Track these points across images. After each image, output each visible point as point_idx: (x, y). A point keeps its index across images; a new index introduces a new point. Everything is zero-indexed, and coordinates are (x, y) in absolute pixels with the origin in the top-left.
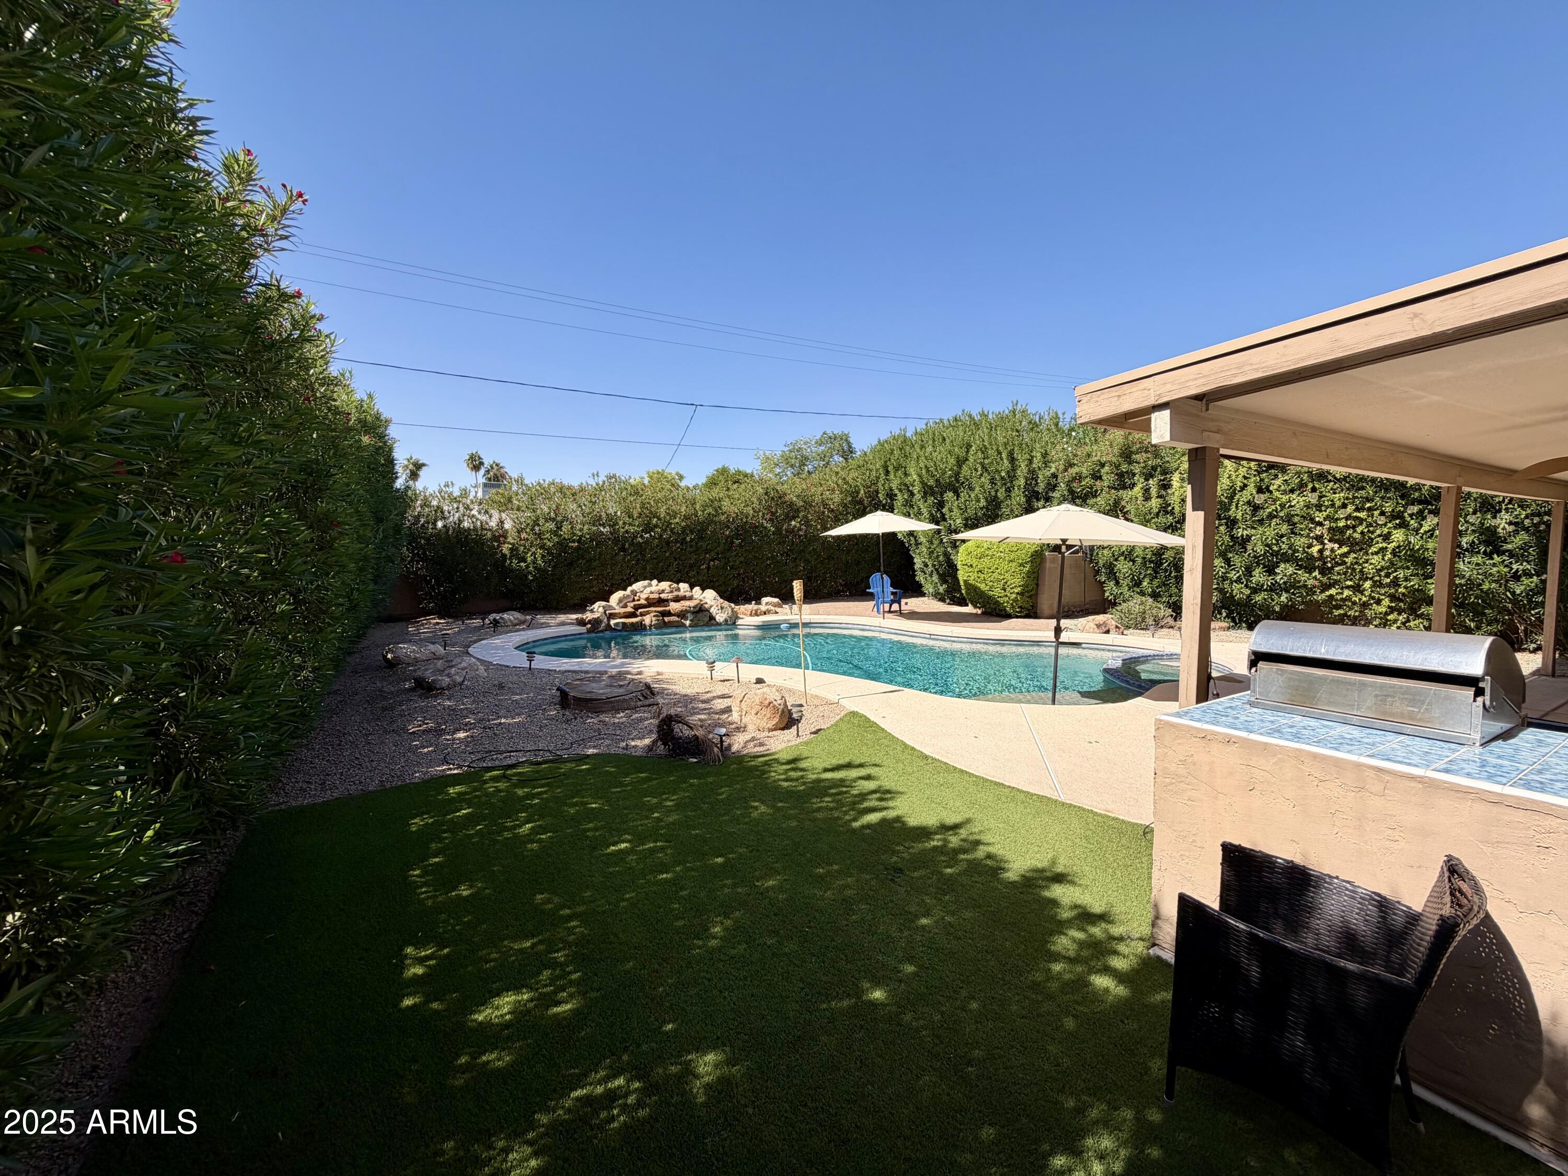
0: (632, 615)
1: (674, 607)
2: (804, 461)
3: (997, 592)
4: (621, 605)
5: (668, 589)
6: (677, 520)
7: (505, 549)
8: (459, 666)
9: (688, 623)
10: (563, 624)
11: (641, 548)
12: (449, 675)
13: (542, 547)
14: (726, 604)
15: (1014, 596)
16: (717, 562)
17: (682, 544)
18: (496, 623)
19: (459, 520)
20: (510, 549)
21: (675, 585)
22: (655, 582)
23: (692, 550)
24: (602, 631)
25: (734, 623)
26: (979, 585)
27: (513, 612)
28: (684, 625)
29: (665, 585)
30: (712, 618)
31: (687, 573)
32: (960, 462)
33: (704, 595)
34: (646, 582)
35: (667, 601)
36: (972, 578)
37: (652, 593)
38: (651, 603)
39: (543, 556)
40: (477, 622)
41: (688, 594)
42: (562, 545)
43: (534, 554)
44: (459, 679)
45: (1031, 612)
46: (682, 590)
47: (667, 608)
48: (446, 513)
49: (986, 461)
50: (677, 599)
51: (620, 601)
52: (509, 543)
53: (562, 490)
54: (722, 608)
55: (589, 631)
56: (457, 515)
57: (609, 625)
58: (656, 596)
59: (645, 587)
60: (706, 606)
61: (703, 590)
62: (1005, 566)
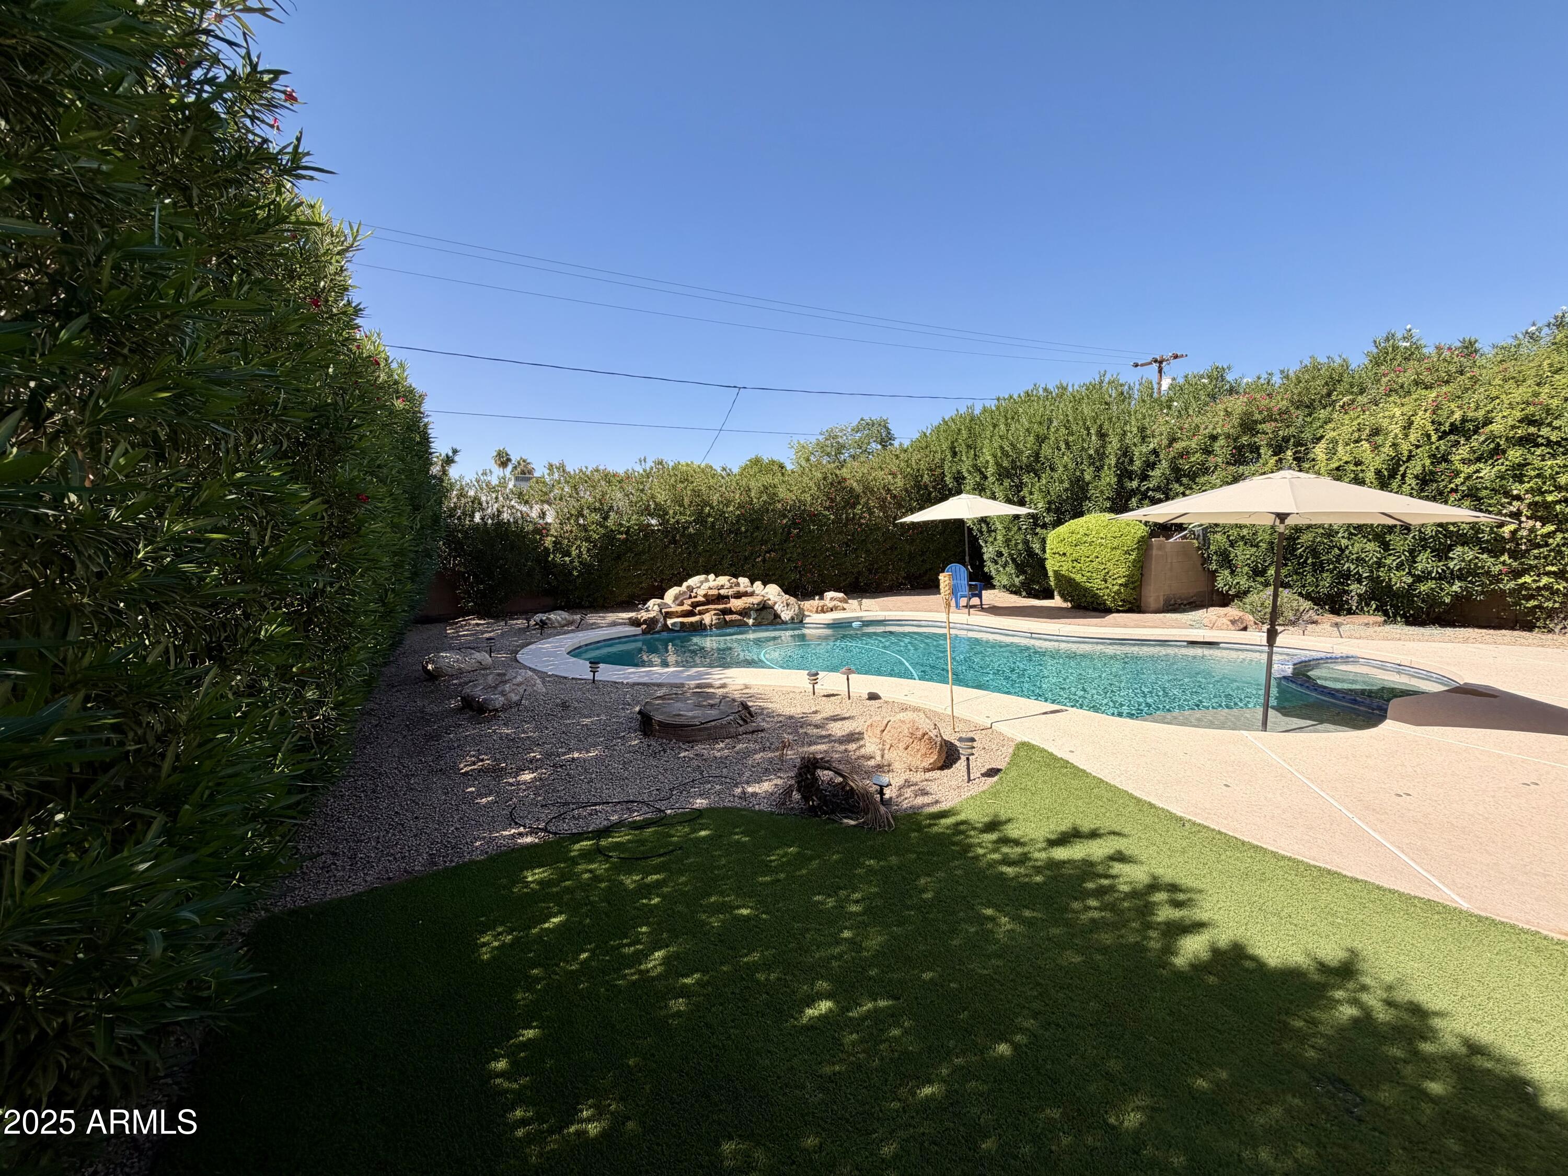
0: (690, 614)
1: (736, 604)
2: (840, 448)
3: (1096, 584)
4: (677, 602)
5: (728, 585)
6: (731, 508)
7: (549, 542)
8: (515, 681)
9: (751, 622)
10: (614, 624)
11: (692, 540)
12: (503, 693)
13: (588, 539)
14: (792, 600)
15: (1116, 588)
16: (773, 554)
17: (736, 534)
18: (543, 625)
19: (498, 511)
20: (554, 542)
21: (734, 580)
22: (712, 577)
23: (747, 540)
24: (658, 632)
25: (801, 622)
26: (1073, 576)
27: (560, 612)
28: (746, 624)
29: (723, 580)
30: (777, 616)
31: (742, 566)
32: (1041, 440)
33: (766, 590)
34: (702, 577)
35: (727, 597)
36: (1065, 568)
37: (710, 588)
38: (710, 600)
39: (589, 550)
40: (520, 623)
41: (749, 590)
42: (610, 536)
43: (579, 547)
44: (515, 698)
45: (1134, 606)
46: (742, 585)
47: (728, 606)
48: (484, 504)
49: (1071, 439)
50: (738, 596)
51: (676, 598)
52: (552, 535)
53: (608, 478)
54: (788, 605)
55: (644, 632)
56: (496, 505)
57: (665, 625)
58: (715, 592)
59: (702, 583)
60: (770, 602)
61: (765, 584)
62: (1106, 554)
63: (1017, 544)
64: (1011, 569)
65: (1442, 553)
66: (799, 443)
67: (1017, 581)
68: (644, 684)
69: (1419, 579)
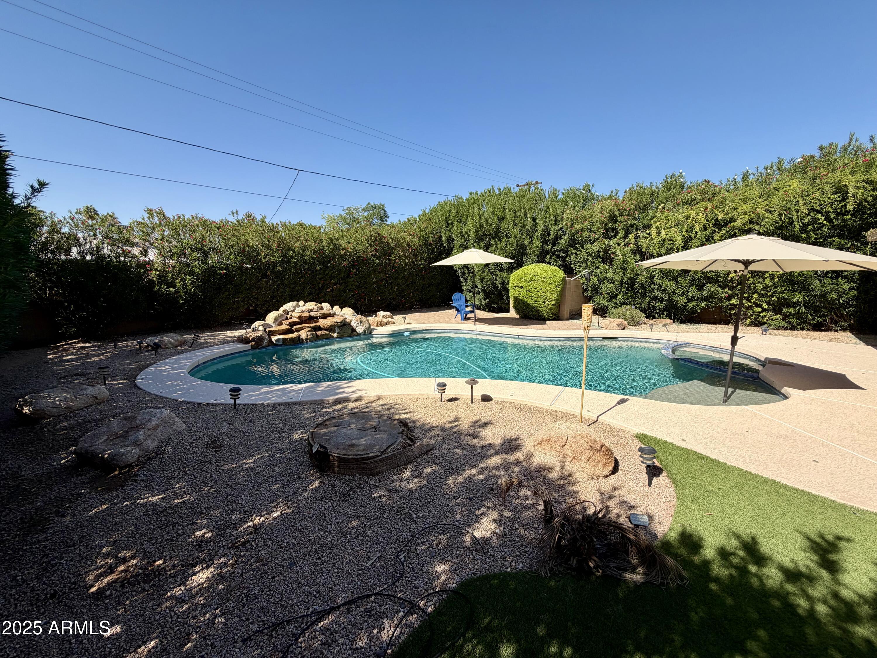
0: (291, 332)
1: (322, 322)
3: (539, 304)
4: (277, 323)
5: (315, 309)
6: (309, 253)
7: (153, 275)
8: (150, 425)
9: (335, 335)
10: (224, 342)
11: (280, 276)
12: (136, 443)
13: (191, 273)
14: (364, 318)
15: (550, 306)
16: (339, 286)
17: (313, 272)
18: (156, 347)
19: (98, 247)
20: (159, 275)
21: (319, 305)
22: (301, 303)
23: (321, 276)
24: (264, 347)
25: (370, 333)
26: (527, 300)
27: (171, 335)
28: (332, 337)
29: (311, 305)
30: (354, 330)
31: (318, 294)
32: (501, 219)
33: (343, 312)
34: (295, 303)
35: (316, 318)
36: (522, 295)
37: (303, 312)
38: (302, 320)
39: (192, 282)
41: (332, 312)
42: (211, 272)
43: (183, 280)
44: (151, 445)
45: (557, 317)
46: (325, 309)
47: (317, 324)
48: (81, 240)
49: (516, 219)
50: (325, 316)
51: (276, 319)
52: (155, 270)
53: (206, 224)
54: (361, 322)
55: (253, 348)
56: (95, 242)
57: (270, 340)
58: (307, 314)
59: (294, 307)
60: (348, 321)
61: (341, 308)
62: (546, 287)
63: (487, 281)
64: (482, 295)
65: (700, 288)
66: (328, 215)
67: (484, 302)
68: (285, 404)
69: (689, 301)
